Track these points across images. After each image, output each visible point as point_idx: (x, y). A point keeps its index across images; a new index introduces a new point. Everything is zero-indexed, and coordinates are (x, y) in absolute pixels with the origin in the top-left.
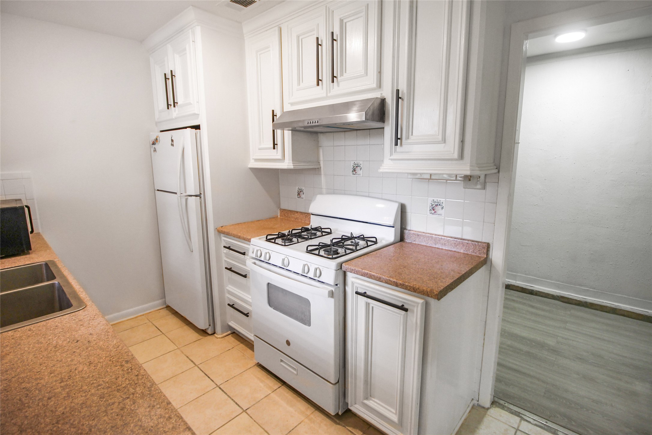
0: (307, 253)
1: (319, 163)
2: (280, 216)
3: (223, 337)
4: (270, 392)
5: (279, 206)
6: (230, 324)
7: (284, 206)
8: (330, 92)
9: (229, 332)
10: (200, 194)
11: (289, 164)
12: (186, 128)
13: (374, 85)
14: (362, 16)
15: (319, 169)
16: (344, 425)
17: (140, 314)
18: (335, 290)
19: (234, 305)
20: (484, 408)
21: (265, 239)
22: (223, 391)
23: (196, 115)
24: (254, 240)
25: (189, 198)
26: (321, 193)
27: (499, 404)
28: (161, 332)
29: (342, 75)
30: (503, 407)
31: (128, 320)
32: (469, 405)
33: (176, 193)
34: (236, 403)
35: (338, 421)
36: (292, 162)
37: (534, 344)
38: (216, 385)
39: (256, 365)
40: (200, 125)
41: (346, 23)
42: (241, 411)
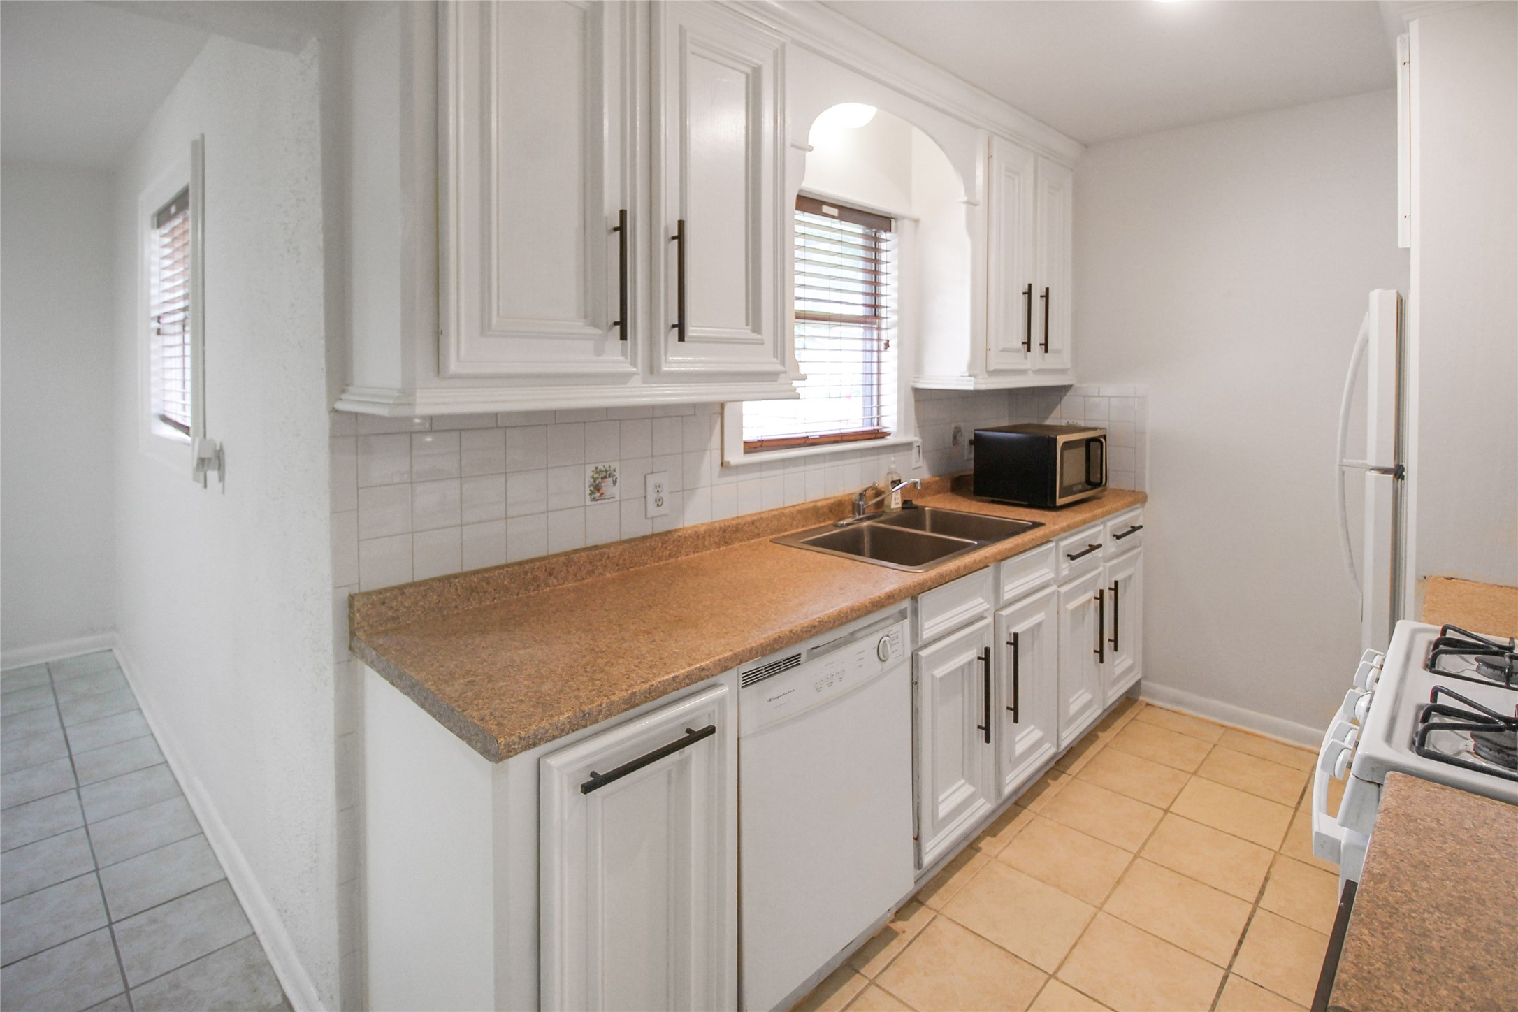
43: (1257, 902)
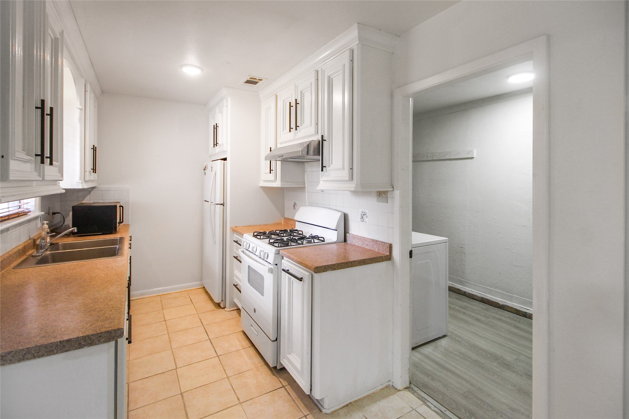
0: (269, 244)
1: (305, 183)
2: (283, 223)
3: (230, 311)
4: (241, 348)
5: (283, 215)
6: (235, 300)
7: (286, 216)
8: (296, 136)
9: (235, 308)
10: (224, 203)
11: (278, 184)
12: (218, 160)
13: (313, 132)
14: (309, 90)
15: (305, 187)
16: (278, 377)
17: (184, 290)
18: (273, 268)
19: (237, 285)
20: (396, 389)
21: (253, 235)
22: (211, 342)
23: (225, 152)
24: (245, 235)
25: (216, 205)
26: (305, 205)
27: (413, 390)
28: (192, 302)
29: (302, 125)
30: (414, 392)
31: (175, 293)
32: (383, 384)
33: (208, 202)
34: (215, 351)
35: (276, 374)
36: (280, 182)
37: (489, 356)
38: (209, 338)
39: (242, 331)
40: (226, 158)
41: (304, 93)
42: (216, 356)
43: (203, 324)
